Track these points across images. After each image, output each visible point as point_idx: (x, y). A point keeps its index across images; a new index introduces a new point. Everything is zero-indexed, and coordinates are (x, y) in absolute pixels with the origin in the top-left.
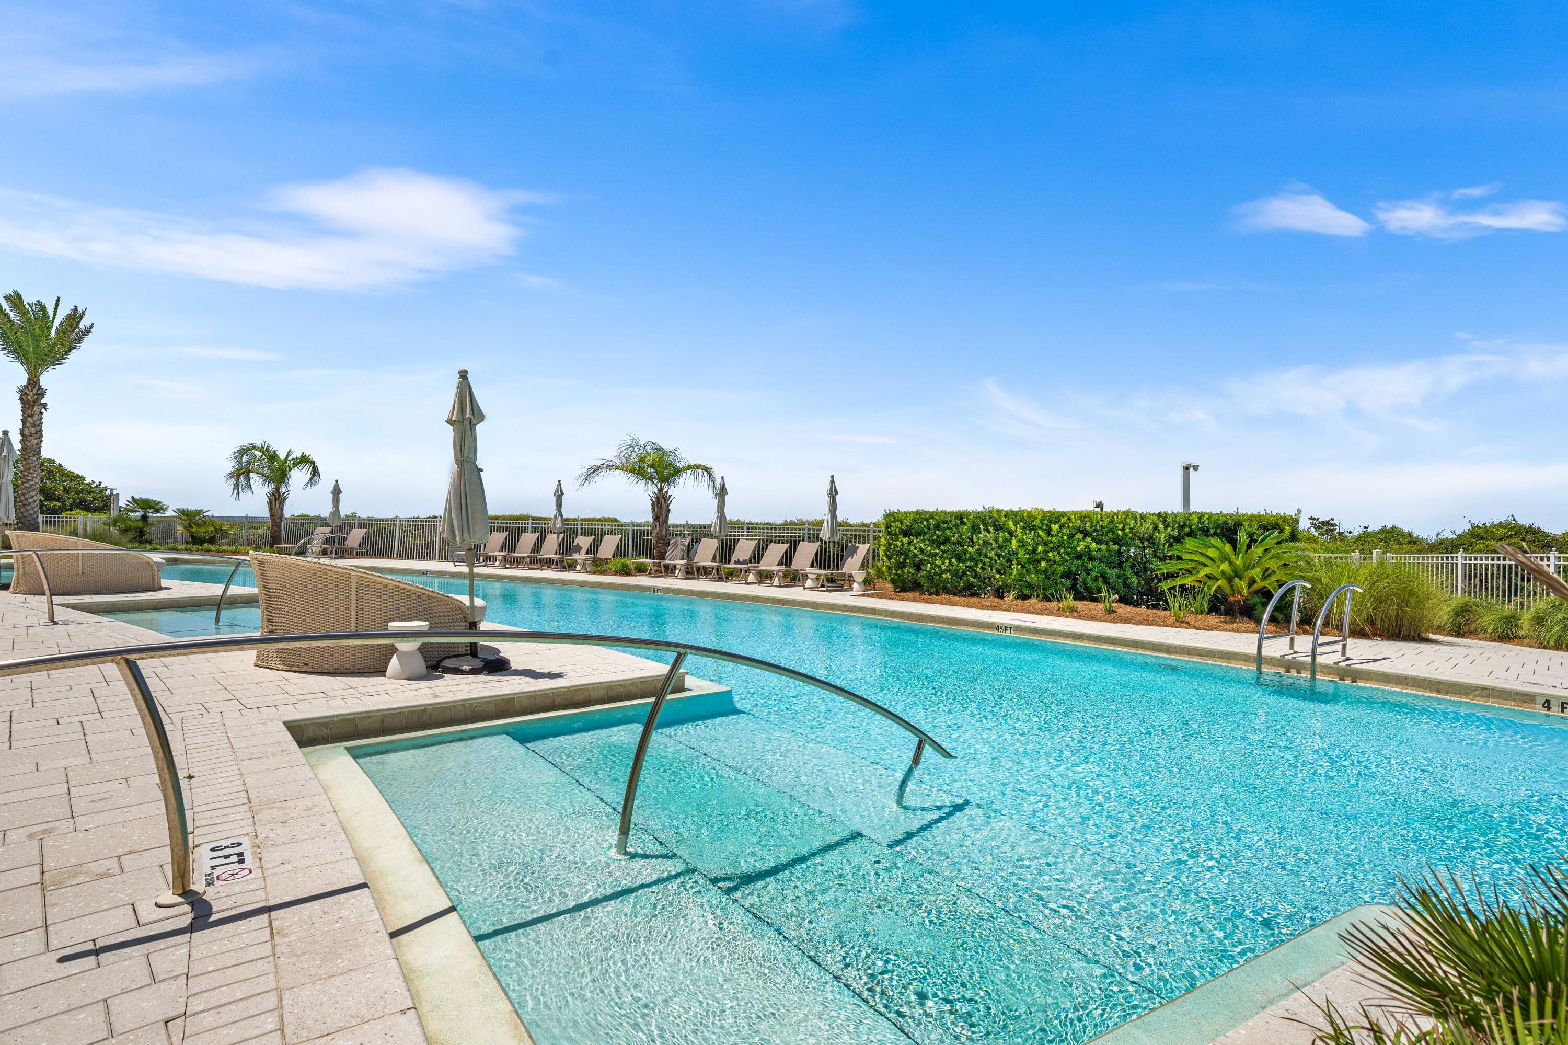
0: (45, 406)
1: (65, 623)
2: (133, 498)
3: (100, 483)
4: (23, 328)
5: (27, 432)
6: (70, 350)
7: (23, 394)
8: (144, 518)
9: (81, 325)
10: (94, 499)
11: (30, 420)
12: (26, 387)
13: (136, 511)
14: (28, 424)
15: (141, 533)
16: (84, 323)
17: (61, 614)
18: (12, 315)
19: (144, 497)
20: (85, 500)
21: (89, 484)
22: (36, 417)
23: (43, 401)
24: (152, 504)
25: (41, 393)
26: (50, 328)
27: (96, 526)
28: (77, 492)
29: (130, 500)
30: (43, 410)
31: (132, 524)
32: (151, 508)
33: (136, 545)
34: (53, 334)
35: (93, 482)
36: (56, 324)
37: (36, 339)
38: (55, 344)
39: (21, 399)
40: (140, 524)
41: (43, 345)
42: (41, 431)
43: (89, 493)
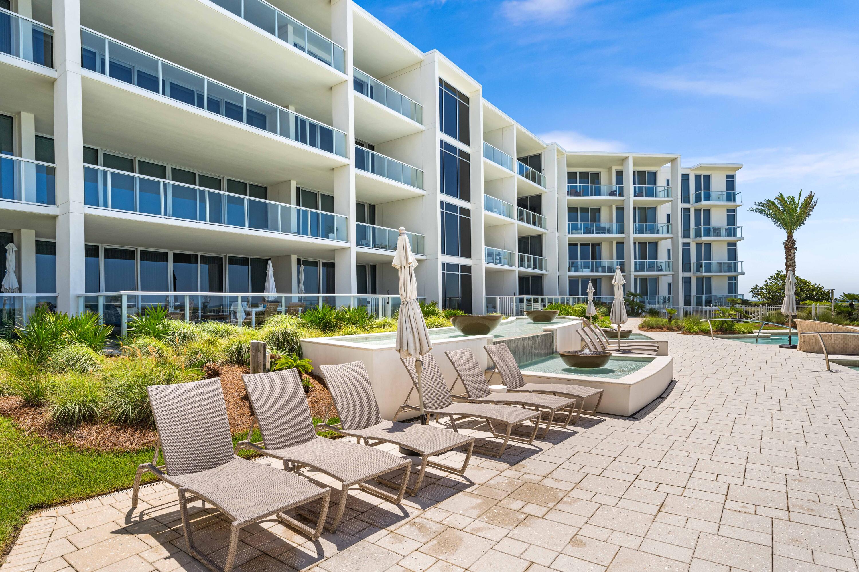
0: (796, 249)
1: (836, 371)
2: (844, 294)
3: (819, 285)
4: (784, 211)
5: (788, 264)
6: (807, 216)
7: (786, 244)
8: (851, 305)
9: (812, 202)
10: (817, 294)
11: (790, 257)
12: (787, 241)
13: (846, 301)
14: (789, 260)
15: (850, 314)
16: (814, 200)
17: (833, 366)
18: (779, 206)
19: (850, 293)
20: (812, 295)
21: (813, 286)
22: (792, 255)
23: (795, 247)
24: (856, 297)
25: (794, 243)
26: (797, 207)
27: (822, 310)
28: (808, 291)
29: (842, 295)
30: (795, 251)
31: (845, 309)
32: (855, 299)
33: (848, 322)
34: (798, 210)
35: (816, 284)
36: (800, 204)
37: (790, 215)
38: (800, 215)
39: (785, 247)
40: (849, 309)
41: (795, 217)
42: (795, 262)
43: (814, 290)
